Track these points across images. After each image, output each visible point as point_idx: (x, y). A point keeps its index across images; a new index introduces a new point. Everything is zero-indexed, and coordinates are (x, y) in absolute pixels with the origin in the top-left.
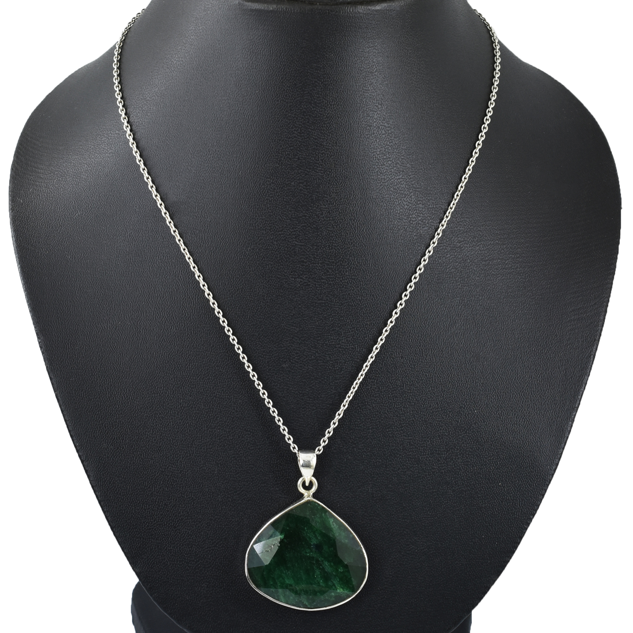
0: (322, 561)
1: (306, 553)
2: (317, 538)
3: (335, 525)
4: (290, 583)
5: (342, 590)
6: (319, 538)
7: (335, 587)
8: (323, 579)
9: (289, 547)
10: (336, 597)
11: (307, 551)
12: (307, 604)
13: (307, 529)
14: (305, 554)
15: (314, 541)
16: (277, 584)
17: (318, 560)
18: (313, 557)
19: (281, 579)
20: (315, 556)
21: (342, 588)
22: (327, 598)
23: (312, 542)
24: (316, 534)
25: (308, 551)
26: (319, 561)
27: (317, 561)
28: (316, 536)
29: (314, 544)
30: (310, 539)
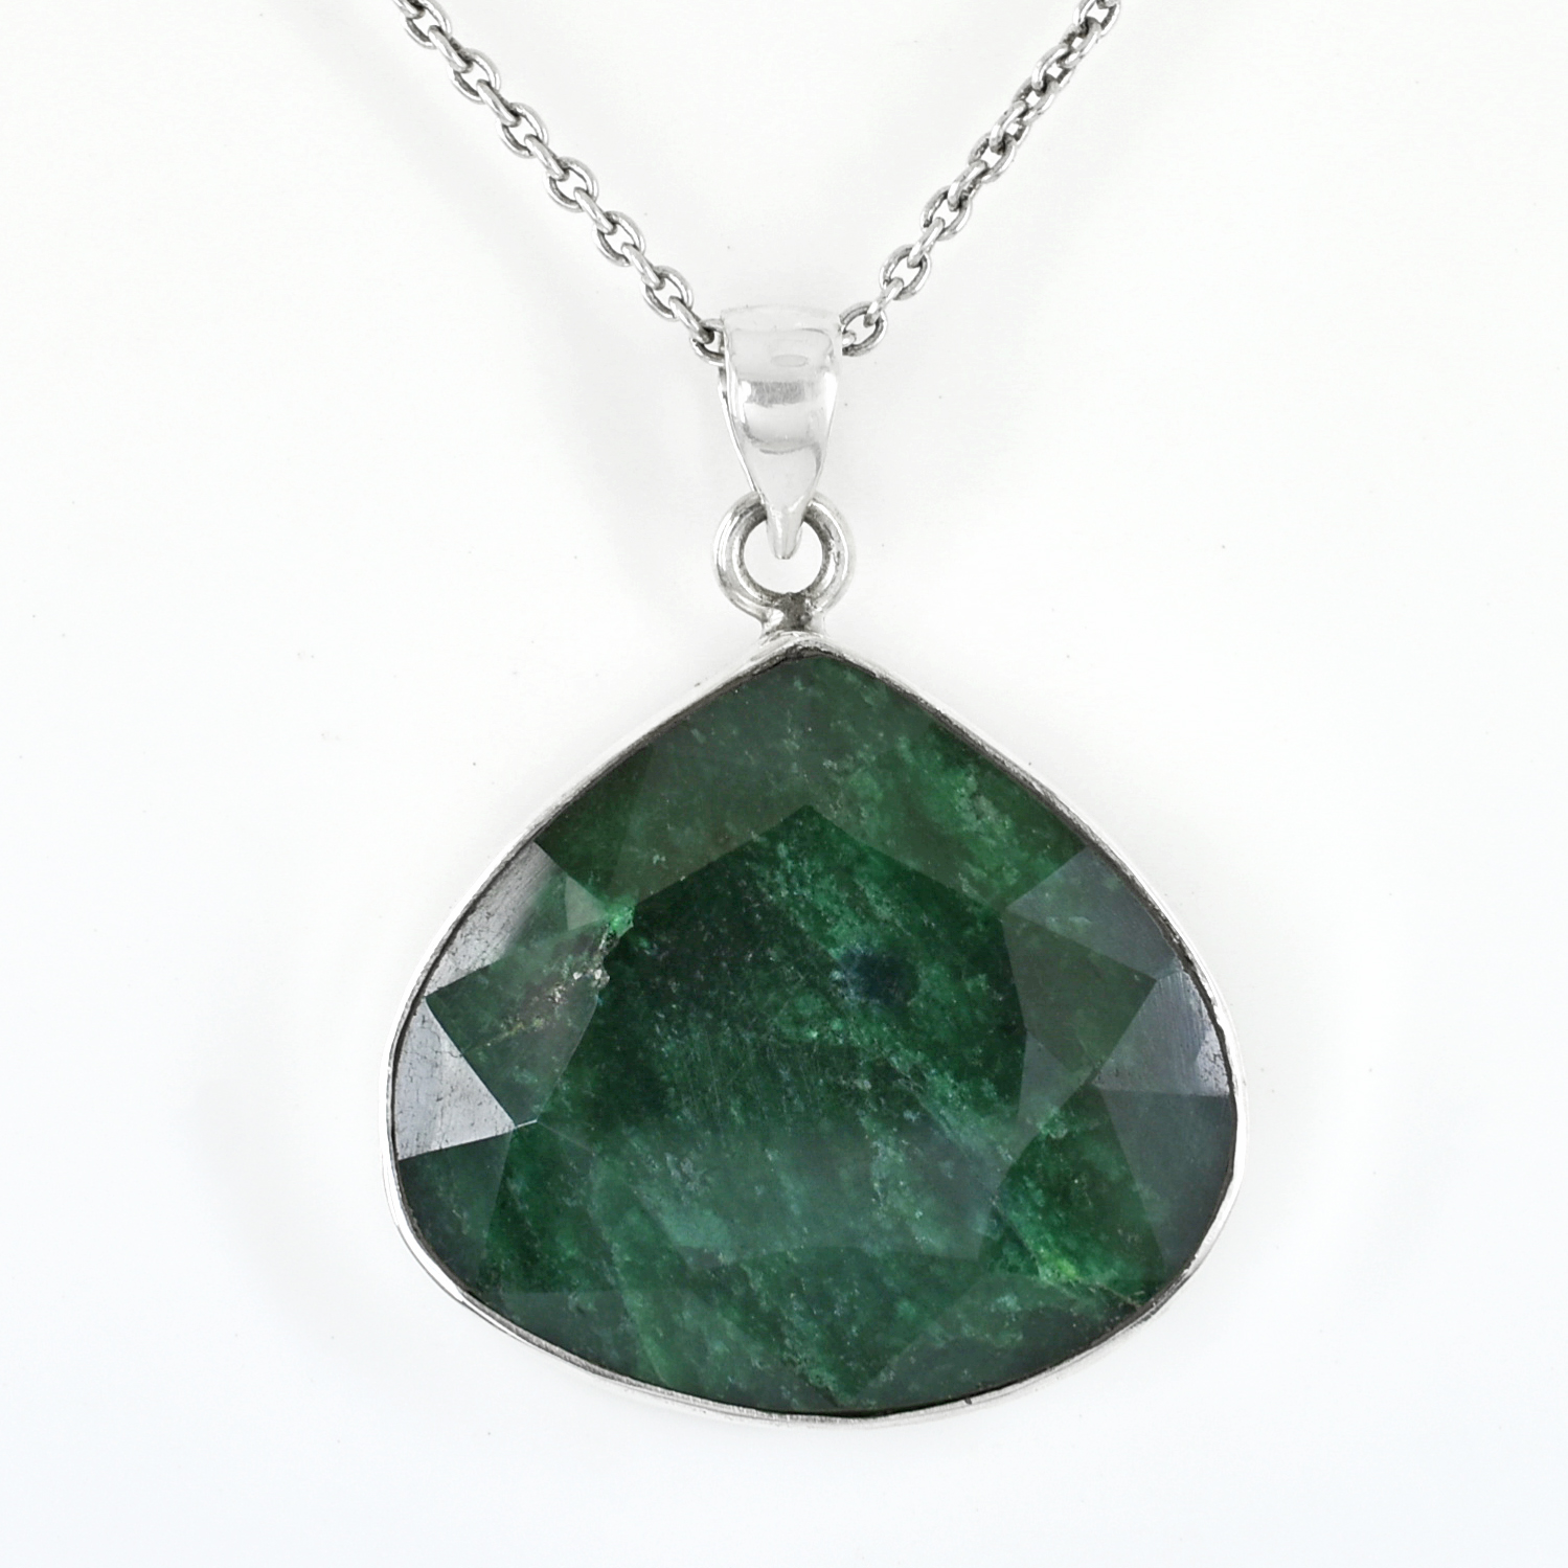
0: (918, 1074)
1: (799, 1022)
2: (868, 914)
3: (991, 815)
4: (696, 1244)
5: (1069, 1270)
6: (884, 912)
7: (1023, 1251)
8: (929, 1201)
9: (674, 986)
10: (1032, 1320)
11: (808, 1013)
12: (830, 1381)
13: (791, 855)
14: (789, 1031)
15: (847, 939)
16: (608, 1256)
17: (888, 1068)
18: (850, 1052)
19: (633, 1218)
20: (861, 1037)
21: (1068, 1253)
22: (967, 1331)
23: (833, 942)
24: (860, 883)
25: (809, 1005)
26: (897, 1076)
27: (883, 1073)
28: (857, 902)
29: (850, 957)
30: (819, 920)
